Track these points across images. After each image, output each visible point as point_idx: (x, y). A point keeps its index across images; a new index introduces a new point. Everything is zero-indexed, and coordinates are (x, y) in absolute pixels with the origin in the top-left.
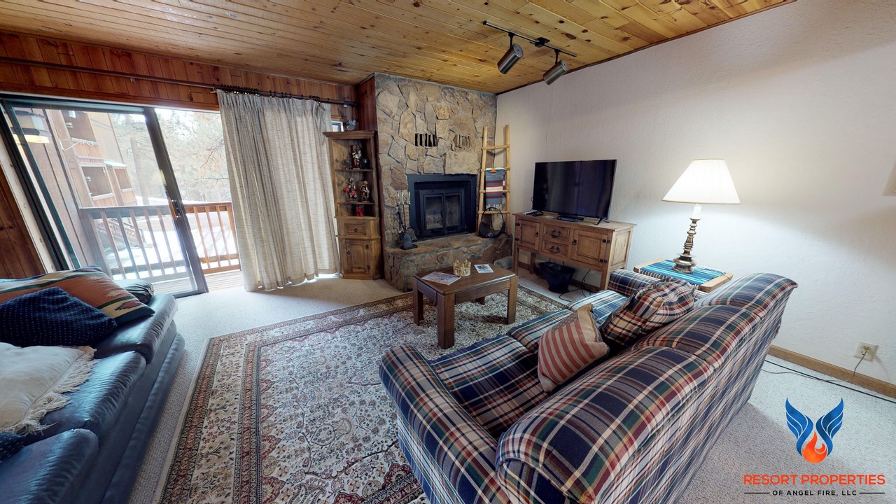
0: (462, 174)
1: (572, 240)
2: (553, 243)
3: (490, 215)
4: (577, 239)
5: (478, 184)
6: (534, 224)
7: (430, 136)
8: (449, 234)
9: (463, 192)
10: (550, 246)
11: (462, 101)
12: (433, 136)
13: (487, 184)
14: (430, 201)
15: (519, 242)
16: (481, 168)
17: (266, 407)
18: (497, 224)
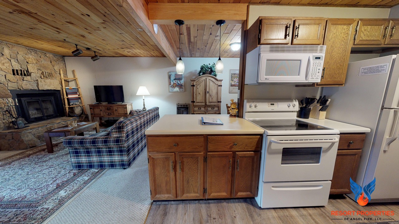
0: (51, 90)
1: (115, 110)
2: (108, 112)
3: (72, 108)
4: (116, 109)
5: (62, 94)
6: (99, 107)
7: (24, 71)
8: (47, 119)
9: (53, 98)
10: (107, 114)
11: (43, 56)
12: (26, 71)
13: (68, 94)
14: (29, 103)
15: (93, 115)
16: (62, 87)
18: (78, 111)
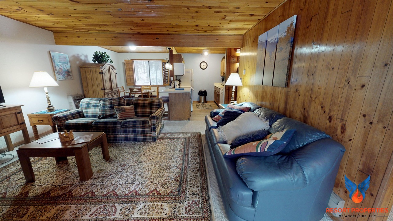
17: (181, 159)
